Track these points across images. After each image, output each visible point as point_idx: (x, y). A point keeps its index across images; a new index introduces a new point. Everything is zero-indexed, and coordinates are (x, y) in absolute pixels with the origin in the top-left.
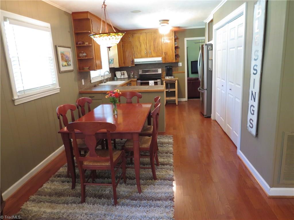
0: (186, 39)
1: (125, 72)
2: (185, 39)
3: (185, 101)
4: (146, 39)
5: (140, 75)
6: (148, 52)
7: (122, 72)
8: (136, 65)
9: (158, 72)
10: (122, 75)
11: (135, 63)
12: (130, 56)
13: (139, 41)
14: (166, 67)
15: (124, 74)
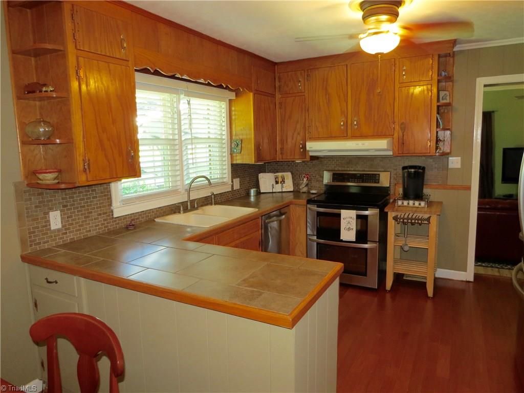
0: (481, 81)
1: (288, 176)
2: (478, 80)
3: (465, 280)
4: (344, 82)
5: (325, 185)
6: (349, 122)
7: (280, 174)
8: (313, 158)
9: (378, 183)
10: (277, 183)
11: (311, 154)
12: (299, 134)
13: (326, 89)
14: (404, 168)
15: (283, 181)
